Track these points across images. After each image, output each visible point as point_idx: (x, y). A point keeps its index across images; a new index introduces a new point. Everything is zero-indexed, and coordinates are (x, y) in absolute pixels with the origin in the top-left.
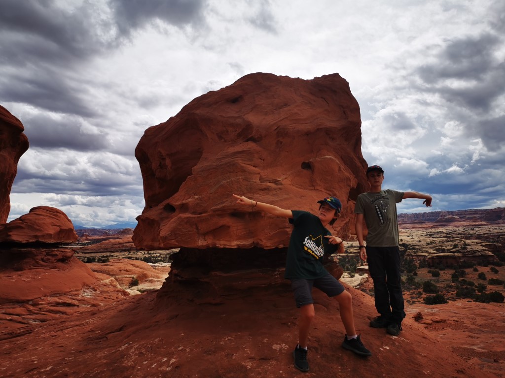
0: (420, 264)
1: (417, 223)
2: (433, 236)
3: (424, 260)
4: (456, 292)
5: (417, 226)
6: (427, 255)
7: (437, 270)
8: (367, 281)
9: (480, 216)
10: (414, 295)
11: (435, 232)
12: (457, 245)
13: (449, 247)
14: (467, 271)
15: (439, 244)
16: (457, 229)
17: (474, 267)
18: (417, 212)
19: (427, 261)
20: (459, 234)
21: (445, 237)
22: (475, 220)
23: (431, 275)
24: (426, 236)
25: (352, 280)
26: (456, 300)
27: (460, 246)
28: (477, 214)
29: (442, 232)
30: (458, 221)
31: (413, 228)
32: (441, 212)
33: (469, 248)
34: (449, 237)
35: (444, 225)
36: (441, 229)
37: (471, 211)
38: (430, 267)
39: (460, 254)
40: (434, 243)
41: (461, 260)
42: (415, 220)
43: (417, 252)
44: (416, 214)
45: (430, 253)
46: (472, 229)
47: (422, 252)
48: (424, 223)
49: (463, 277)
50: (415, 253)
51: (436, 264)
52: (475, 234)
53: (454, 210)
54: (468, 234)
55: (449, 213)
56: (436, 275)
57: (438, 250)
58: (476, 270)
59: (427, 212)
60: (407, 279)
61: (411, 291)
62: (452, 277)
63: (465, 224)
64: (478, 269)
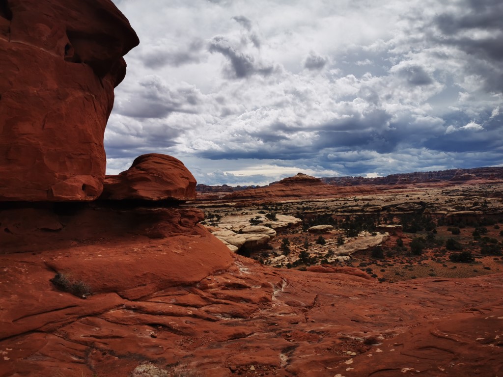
0: (438, 221)
1: (431, 181)
2: (449, 194)
3: (443, 218)
4: (479, 250)
5: (432, 184)
6: (446, 213)
7: (457, 228)
8: (389, 239)
9: (497, 173)
10: (438, 253)
11: (451, 190)
12: (478, 203)
13: (469, 205)
14: (488, 228)
15: (459, 202)
16: (473, 187)
17: (496, 224)
18: (432, 171)
19: (446, 219)
20: (476, 192)
21: (462, 195)
22: (492, 177)
23: (451, 232)
24: (442, 194)
25: (375, 239)
26: (481, 258)
27: (480, 204)
28: (494, 171)
29: (458, 190)
30: (474, 179)
31: (428, 186)
32: (456, 170)
33: (490, 206)
34: (467, 195)
35: (460, 184)
36: (456, 187)
37: (488, 168)
38: (449, 225)
39: (481, 212)
40: (453, 201)
41: (482, 218)
42: (430, 178)
43: (435, 210)
44: (430, 172)
45: (449, 211)
46: (489, 187)
47: (441, 210)
48: (439, 181)
49: (484, 235)
50: (433, 211)
51: (456, 222)
52: (493, 191)
53: (470, 168)
54: (485, 192)
55: (465, 171)
56: (456, 232)
57: (458, 208)
58: (497, 228)
59: (442, 170)
60: (427, 237)
61: (434, 249)
62: (473, 235)
63: (482, 182)
64: (500, 226)
